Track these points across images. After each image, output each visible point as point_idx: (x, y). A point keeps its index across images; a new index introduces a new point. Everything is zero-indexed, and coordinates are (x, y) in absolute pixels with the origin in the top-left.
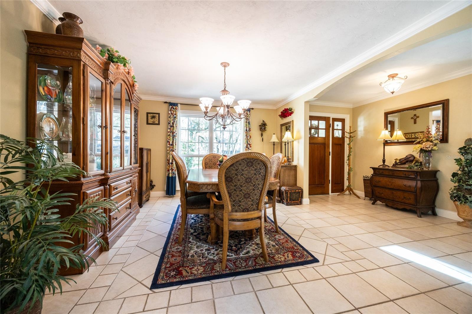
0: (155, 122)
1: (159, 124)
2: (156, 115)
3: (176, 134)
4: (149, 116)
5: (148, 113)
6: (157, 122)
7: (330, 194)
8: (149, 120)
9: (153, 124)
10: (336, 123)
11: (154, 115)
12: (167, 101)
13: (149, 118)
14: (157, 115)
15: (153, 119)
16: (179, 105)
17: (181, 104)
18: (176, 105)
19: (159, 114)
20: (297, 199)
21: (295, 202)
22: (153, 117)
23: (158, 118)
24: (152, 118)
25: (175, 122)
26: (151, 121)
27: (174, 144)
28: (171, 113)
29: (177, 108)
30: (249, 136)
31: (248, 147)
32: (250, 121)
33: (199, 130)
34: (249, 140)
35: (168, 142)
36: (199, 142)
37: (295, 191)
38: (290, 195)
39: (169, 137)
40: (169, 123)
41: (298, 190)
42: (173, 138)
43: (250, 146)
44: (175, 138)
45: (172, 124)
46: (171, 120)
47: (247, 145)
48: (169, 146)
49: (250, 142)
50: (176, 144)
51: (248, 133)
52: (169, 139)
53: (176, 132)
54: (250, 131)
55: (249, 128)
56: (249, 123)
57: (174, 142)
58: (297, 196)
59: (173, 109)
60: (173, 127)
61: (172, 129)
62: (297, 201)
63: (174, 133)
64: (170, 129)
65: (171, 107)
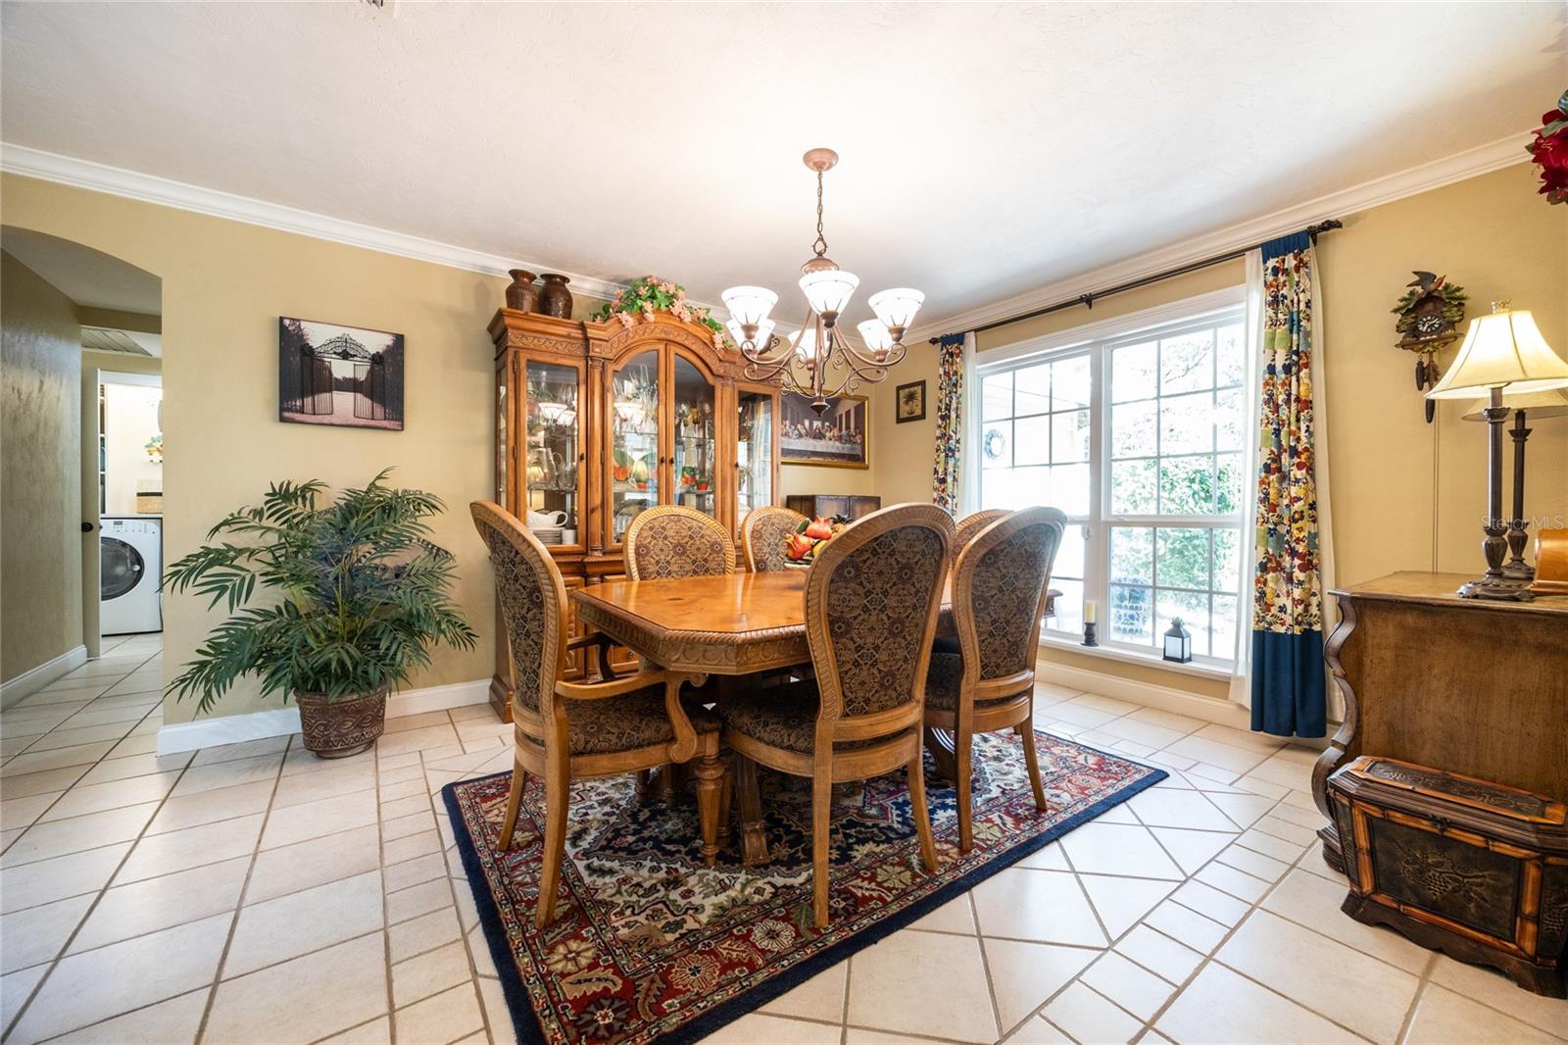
0: (914, 412)
1: (923, 416)
2: (915, 388)
3: (958, 441)
4: (900, 395)
5: (899, 389)
6: (918, 412)
8: (901, 410)
9: (912, 418)
11: (912, 389)
12: (938, 336)
13: (902, 401)
14: (919, 389)
15: (911, 403)
16: (971, 338)
17: (977, 330)
18: (959, 339)
19: (923, 384)
20: (1489, 920)
21: (1464, 936)
22: (911, 397)
23: (920, 399)
24: (907, 402)
25: (954, 401)
26: (905, 410)
27: (950, 479)
28: (945, 372)
29: (962, 347)
30: (1293, 398)
31: (1279, 470)
32: (1302, 306)
33: (1051, 413)
34: (1293, 428)
35: (936, 472)
36: (1050, 465)
37: (1442, 830)
38: (1377, 845)
39: (938, 456)
40: (940, 409)
41: (1489, 836)
42: (947, 456)
43: (1296, 460)
44: (953, 455)
45: (946, 409)
46: (942, 397)
47: (1277, 459)
48: (936, 484)
49: (1298, 439)
50: (954, 477)
51: (1279, 382)
52: (938, 463)
53: (956, 434)
54: (1304, 373)
55: (1297, 353)
56: (1294, 324)
57: (950, 469)
58: (1480, 885)
59: (951, 355)
60: (949, 417)
61: (945, 428)
62: (1481, 936)
63: (948, 439)
64: (940, 426)
65: (945, 351)
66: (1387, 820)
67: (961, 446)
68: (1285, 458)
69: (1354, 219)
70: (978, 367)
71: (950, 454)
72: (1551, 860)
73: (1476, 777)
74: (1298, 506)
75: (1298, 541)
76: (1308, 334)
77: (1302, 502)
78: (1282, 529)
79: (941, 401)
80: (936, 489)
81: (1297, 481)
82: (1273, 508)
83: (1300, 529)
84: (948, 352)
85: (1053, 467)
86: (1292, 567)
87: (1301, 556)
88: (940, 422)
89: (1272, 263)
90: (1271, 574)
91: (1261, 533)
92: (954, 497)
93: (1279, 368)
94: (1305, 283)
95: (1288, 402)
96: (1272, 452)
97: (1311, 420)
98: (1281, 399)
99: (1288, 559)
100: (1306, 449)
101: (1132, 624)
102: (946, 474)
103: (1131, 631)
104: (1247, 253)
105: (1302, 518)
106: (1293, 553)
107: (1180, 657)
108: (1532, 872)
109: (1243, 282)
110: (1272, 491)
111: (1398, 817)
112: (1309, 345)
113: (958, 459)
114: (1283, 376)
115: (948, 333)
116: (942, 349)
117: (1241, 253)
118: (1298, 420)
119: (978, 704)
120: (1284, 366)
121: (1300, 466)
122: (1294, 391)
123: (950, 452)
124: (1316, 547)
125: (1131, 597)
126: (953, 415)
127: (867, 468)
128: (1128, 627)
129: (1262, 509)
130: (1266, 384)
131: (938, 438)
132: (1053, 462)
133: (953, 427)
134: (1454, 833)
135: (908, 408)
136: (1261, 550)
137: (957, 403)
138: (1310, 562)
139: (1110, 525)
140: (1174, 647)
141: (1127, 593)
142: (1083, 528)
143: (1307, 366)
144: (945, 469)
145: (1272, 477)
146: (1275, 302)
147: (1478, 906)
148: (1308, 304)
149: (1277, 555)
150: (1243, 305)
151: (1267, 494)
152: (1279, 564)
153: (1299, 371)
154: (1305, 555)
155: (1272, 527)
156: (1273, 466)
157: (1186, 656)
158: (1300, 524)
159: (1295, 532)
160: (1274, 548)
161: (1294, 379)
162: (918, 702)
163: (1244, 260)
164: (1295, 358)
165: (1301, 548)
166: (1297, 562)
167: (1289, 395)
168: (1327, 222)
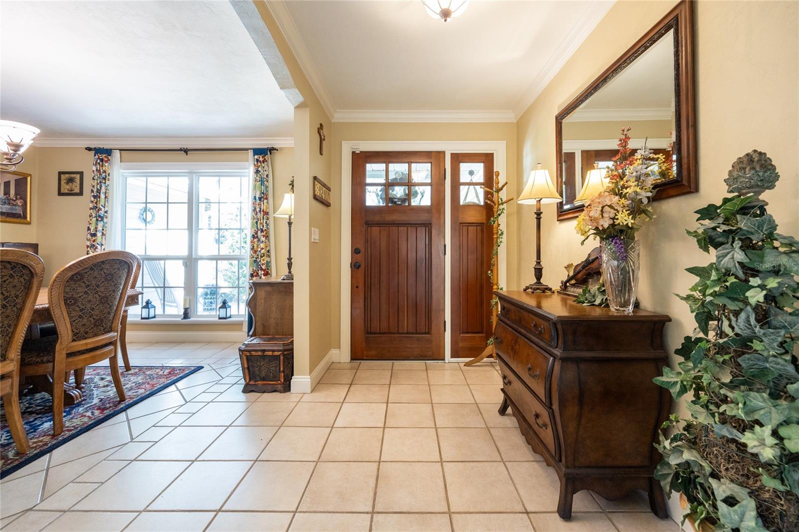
0: (73, 190)
1: (81, 193)
2: (75, 175)
3: (106, 212)
4: (62, 178)
5: (60, 173)
6: (77, 190)
7: (447, 361)
8: (62, 187)
9: (71, 194)
10: (464, 167)
11: (72, 176)
12: (92, 147)
13: (63, 182)
14: (78, 176)
15: (71, 184)
16: (117, 154)
17: (120, 150)
18: (109, 152)
19: (81, 174)
20: (274, 377)
21: (270, 384)
22: (71, 180)
23: (78, 182)
24: (67, 183)
25: (103, 188)
26: (65, 188)
27: (99, 234)
28: (97, 170)
29: (109, 157)
30: (262, 210)
31: (257, 237)
32: (265, 177)
33: (168, 203)
34: (262, 222)
35: (89, 229)
36: (168, 229)
37: (264, 353)
38: (250, 365)
39: (91, 220)
40: (92, 191)
41: (273, 351)
42: (97, 220)
43: (262, 234)
44: (102, 220)
45: (97, 192)
46: (95, 184)
47: (256, 233)
48: (89, 236)
49: (263, 226)
50: (103, 233)
51: (257, 203)
52: (91, 224)
53: (104, 207)
54: (265, 201)
55: (263, 193)
56: (262, 182)
57: (100, 228)
58: (272, 367)
59: (102, 160)
60: (99, 197)
61: (96, 203)
62: (273, 382)
63: (99, 210)
64: (92, 202)
65: (97, 157)
66: (251, 355)
67: (109, 215)
68: (259, 232)
69: (282, 149)
70: (121, 171)
71: (100, 219)
72: (285, 353)
73: (282, 335)
74: (263, 251)
75: (263, 264)
76: (267, 187)
77: (264, 250)
78: (258, 260)
79: (93, 187)
80: (88, 240)
81: (263, 242)
82: (255, 252)
83: (263, 260)
84: (99, 158)
85: (169, 230)
86: (261, 275)
87: (264, 270)
88: (93, 199)
89: (256, 157)
90: (255, 278)
91: (251, 262)
92: (102, 245)
93: (257, 198)
94: (266, 168)
95: (260, 211)
96: (255, 230)
97: (268, 219)
98: (258, 210)
99: (260, 271)
100: (266, 230)
101: (211, 306)
102: (96, 231)
103: (211, 309)
104: (249, 150)
105: (264, 256)
106: (262, 269)
107: (225, 317)
108: (282, 358)
109: (248, 161)
110: (255, 245)
111: (254, 353)
112: (267, 191)
113: (106, 223)
114: (259, 201)
115: (102, 147)
116: (95, 156)
117: (247, 149)
118: (263, 219)
119: (70, 355)
120: (259, 197)
121: (264, 236)
122: (262, 208)
123: (100, 218)
124: (269, 266)
125: (211, 293)
126: (102, 196)
127: (29, 223)
128: (209, 308)
129: (252, 252)
130: (254, 203)
131: (91, 209)
132: (169, 228)
133: (102, 203)
134: (267, 353)
135: (68, 187)
136: (251, 268)
137: (106, 190)
138: (267, 272)
139: (197, 259)
140: (222, 313)
141: (209, 292)
142: (184, 262)
143: (266, 199)
144: (96, 228)
145: (255, 240)
146: (257, 172)
147: (273, 374)
148: (267, 176)
149: (257, 270)
150: (248, 171)
151: (253, 247)
152: (257, 274)
153: (264, 200)
154: (265, 270)
155: (255, 259)
156: (256, 236)
157: (228, 315)
158: (263, 258)
159: (262, 261)
160: (256, 268)
161: (262, 203)
162: (12, 360)
163: (248, 153)
164: (263, 195)
165: (264, 267)
166: (263, 272)
167: (261, 209)
168: (273, 147)
